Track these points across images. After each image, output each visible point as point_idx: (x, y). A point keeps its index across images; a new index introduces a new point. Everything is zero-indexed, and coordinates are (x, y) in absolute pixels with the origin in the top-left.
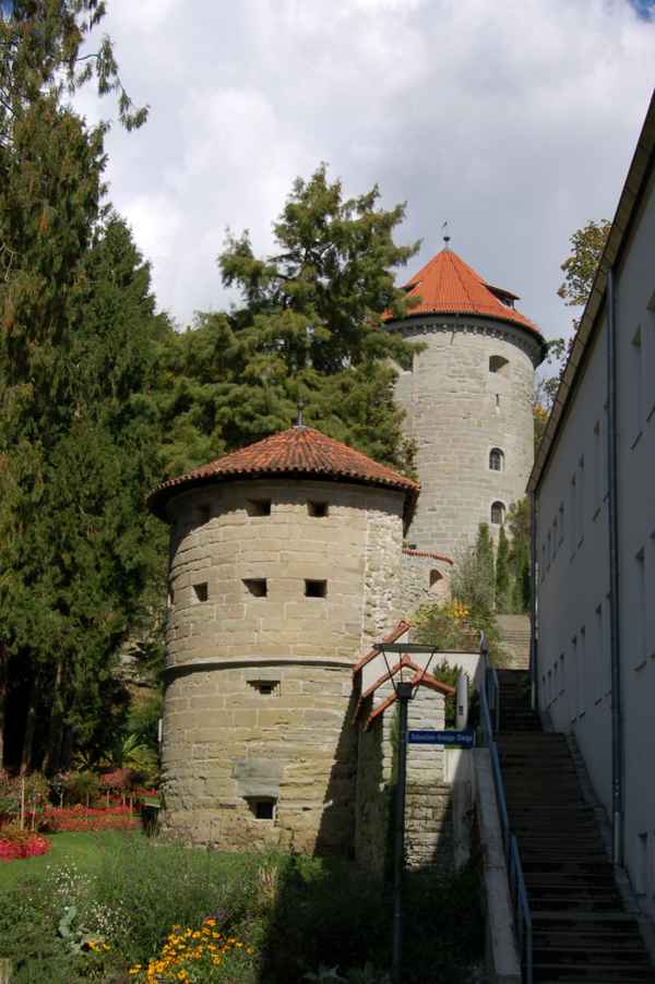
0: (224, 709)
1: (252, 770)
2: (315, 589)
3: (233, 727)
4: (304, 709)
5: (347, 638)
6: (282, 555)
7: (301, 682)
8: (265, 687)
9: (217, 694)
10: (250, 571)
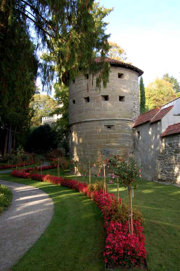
0: (98, 134)
1: (108, 152)
2: (121, 98)
3: (101, 139)
4: (121, 134)
5: (130, 113)
6: (112, 88)
7: (120, 126)
8: (109, 127)
9: (95, 130)
10: (103, 93)
